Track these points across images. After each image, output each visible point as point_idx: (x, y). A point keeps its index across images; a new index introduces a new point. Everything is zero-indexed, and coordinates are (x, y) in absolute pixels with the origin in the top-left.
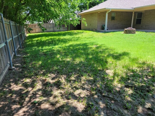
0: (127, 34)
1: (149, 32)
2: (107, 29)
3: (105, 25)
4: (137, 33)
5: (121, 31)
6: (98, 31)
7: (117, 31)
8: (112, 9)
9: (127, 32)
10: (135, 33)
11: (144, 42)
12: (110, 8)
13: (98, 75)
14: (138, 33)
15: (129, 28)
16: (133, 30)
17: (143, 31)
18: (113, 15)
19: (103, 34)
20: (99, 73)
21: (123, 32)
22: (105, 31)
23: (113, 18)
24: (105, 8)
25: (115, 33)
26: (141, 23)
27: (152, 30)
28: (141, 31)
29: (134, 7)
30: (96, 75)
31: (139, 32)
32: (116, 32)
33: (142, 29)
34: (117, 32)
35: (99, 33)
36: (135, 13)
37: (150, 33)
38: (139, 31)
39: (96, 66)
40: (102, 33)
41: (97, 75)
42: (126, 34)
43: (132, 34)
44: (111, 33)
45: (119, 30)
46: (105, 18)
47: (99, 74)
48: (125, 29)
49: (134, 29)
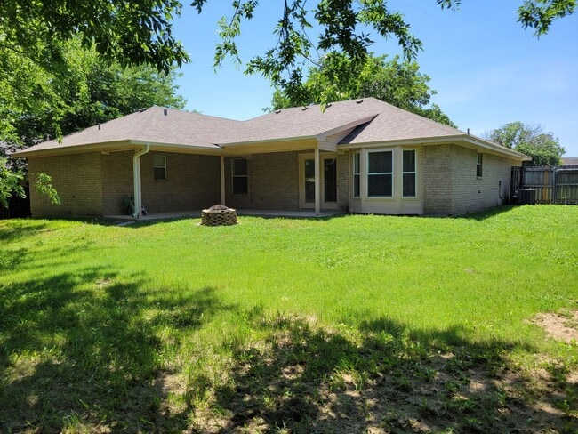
0: (213, 228)
1: (274, 217)
2: (144, 213)
3: (132, 198)
4: (241, 221)
5: (194, 217)
6: (106, 219)
7: (180, 219)
8: (153, 145)
9: (211, 221)
10: (235, 223)
11: (263, 251)
12: (145, 140)
13: (130, 404)
14: (246, 224)
15: (217, 207)
16: (227, 213)
17: (257, 216)
18: (158, 163)
19: (130, 230)
20: (132, 394)
21: (198, 222)
22: (136, 221)
23: (159, 174)
24: (128, 141)
25: (171, 225)
26: (249, 190)
27: (278, 209)
28: (251, 216)
29: (222, 142)
30: (120, 406)
31: (246, 218)
32: (176, 223)
33: (252, 208)
34: (178, 223)
35: (113, 227)
36: (227, 159)
37: (277, 220)
38: (245, 216)
39: (117, 367)
40: (126, 226)
41: (125, 407)
42: (209, 228)
43: (228, 227)
44: (158, 226)
45: (184, 214)
46: (133, 174)
47: (132, 398)
48: (205, 211)
49: (232, 210)
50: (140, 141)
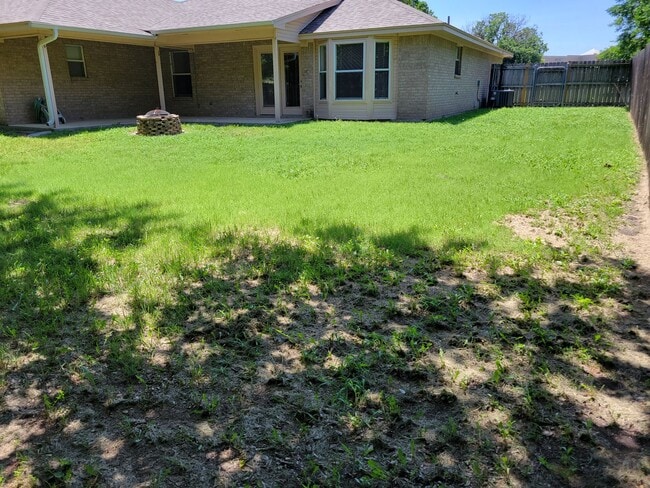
0: (153, 138)
1: (227, 124)
2: (61, 120)
3: (44, 102)
4: (188, 130)
5: (127, 126)
6: (12, 129)
7: (109, 127)
8: (62, 29)
9: (149, 129)
10: (179, 131)
11: (216, 163)
12: (53, 23)
13: (66, 329)
14: (192, 132)
15: (155, 112)
16: (169, 120)
17: (206, 124)
18: (73, 55)
19: (45, 141)
20: (68, 319)
21: (133, 131)
22: (52, 130)
23: (76, 71)
24: (27, 23)
25: (100, 134)
26: (194, 92)
27: (231, 116)
28: (199, 123)
29: (156, 28)
30: (54, 332)
31: (193, 126)
32: (105, 132)
33: (199, 115)
34: (107, 132)
35: (23, 138)
36: (163, 51)
37: (230, 127)
38: (191, 123)
39: (46, 293)
40: (41, 137)
41: (61, 332)
42: (148, 138)
43: (170, 137)
44: (83, 136)
45: (116, 122)
46: (39, 70)
47: (68, 324)
48: (141, 117)
49: (175, 116)
50: (43, 24)
